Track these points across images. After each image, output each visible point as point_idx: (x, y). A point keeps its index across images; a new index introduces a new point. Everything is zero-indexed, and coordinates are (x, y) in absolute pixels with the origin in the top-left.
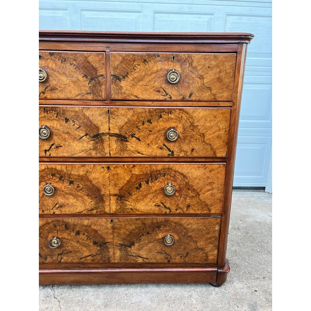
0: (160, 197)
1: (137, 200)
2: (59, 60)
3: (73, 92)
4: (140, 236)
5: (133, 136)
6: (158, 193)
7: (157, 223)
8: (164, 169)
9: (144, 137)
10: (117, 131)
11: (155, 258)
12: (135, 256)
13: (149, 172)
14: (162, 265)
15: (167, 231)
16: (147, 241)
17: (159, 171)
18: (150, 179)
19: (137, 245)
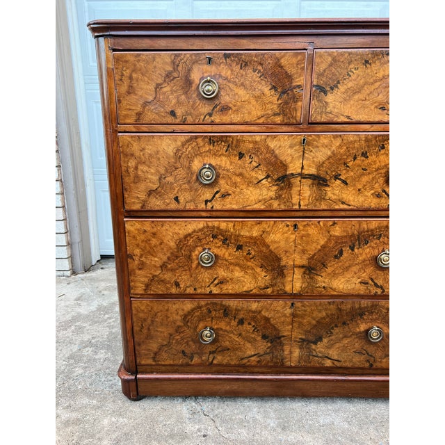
0: (370, 270)
1: (335, 274)
2: (237, 64)
3: (254, 113)
4: (332, 328)
5: (336, 177)
6: (367, 265)
7: (360, 308)
8: (380, 228)
9: (354, 179)
10: (313, 171)
11: (351, 361)
12: (320, 357)
13: (356, 232)
14: (360, 371)
15: (373, 321)
16: (341, 336)
17: (372, 230)
18: (357, 243)
19: (325, 340)
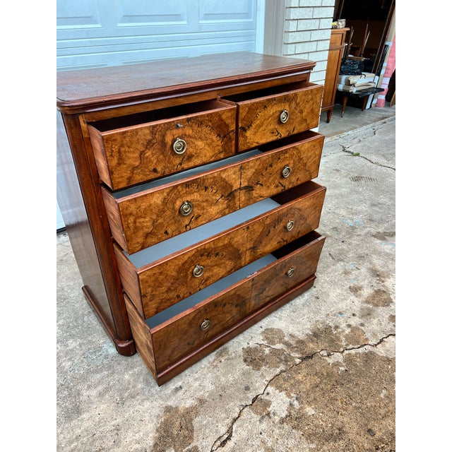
0: (282, 234)
2: (196, 124)
3: (208, 155)
5: (257, 184)
9: (266, 181)
10: (246, 184)
